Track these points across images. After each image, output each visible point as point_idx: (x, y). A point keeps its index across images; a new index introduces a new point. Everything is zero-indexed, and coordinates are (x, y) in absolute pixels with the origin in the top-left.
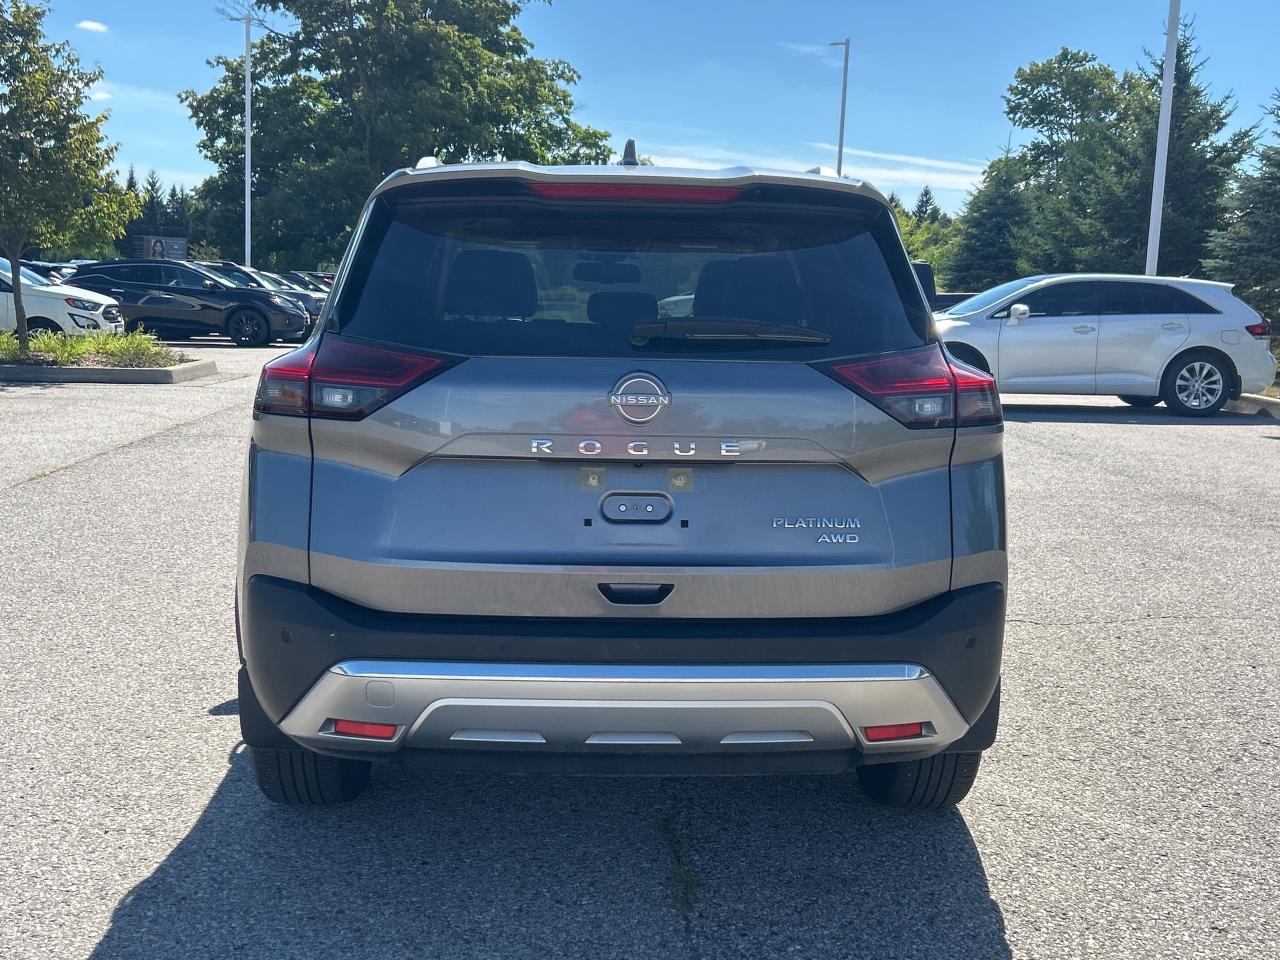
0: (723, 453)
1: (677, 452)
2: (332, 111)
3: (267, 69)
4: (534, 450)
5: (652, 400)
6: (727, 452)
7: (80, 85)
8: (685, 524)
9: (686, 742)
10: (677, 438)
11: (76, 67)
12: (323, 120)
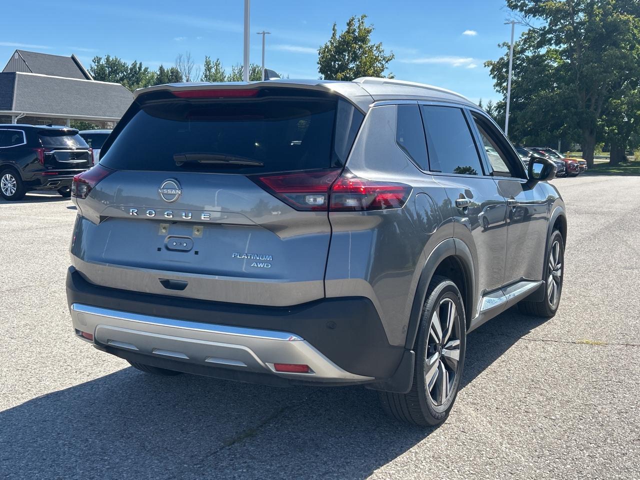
0: (203, 219)
1: (184, 217)
2: (562, 66)
3: (530, 47)
4: (131, 214)
5: (173, 192)
6: (204, 218)
7: (384, 62)
8: (196, 253)
9: (192, 358)
10: (184, 210)
11: (382, 54)
12: (557, 69)
